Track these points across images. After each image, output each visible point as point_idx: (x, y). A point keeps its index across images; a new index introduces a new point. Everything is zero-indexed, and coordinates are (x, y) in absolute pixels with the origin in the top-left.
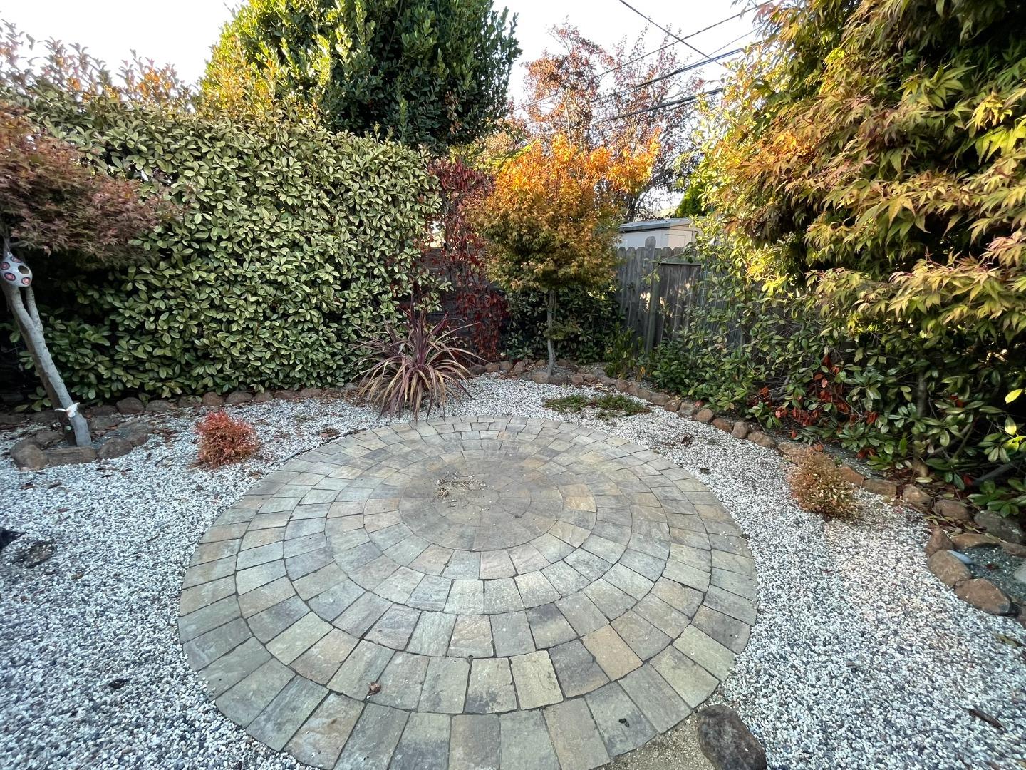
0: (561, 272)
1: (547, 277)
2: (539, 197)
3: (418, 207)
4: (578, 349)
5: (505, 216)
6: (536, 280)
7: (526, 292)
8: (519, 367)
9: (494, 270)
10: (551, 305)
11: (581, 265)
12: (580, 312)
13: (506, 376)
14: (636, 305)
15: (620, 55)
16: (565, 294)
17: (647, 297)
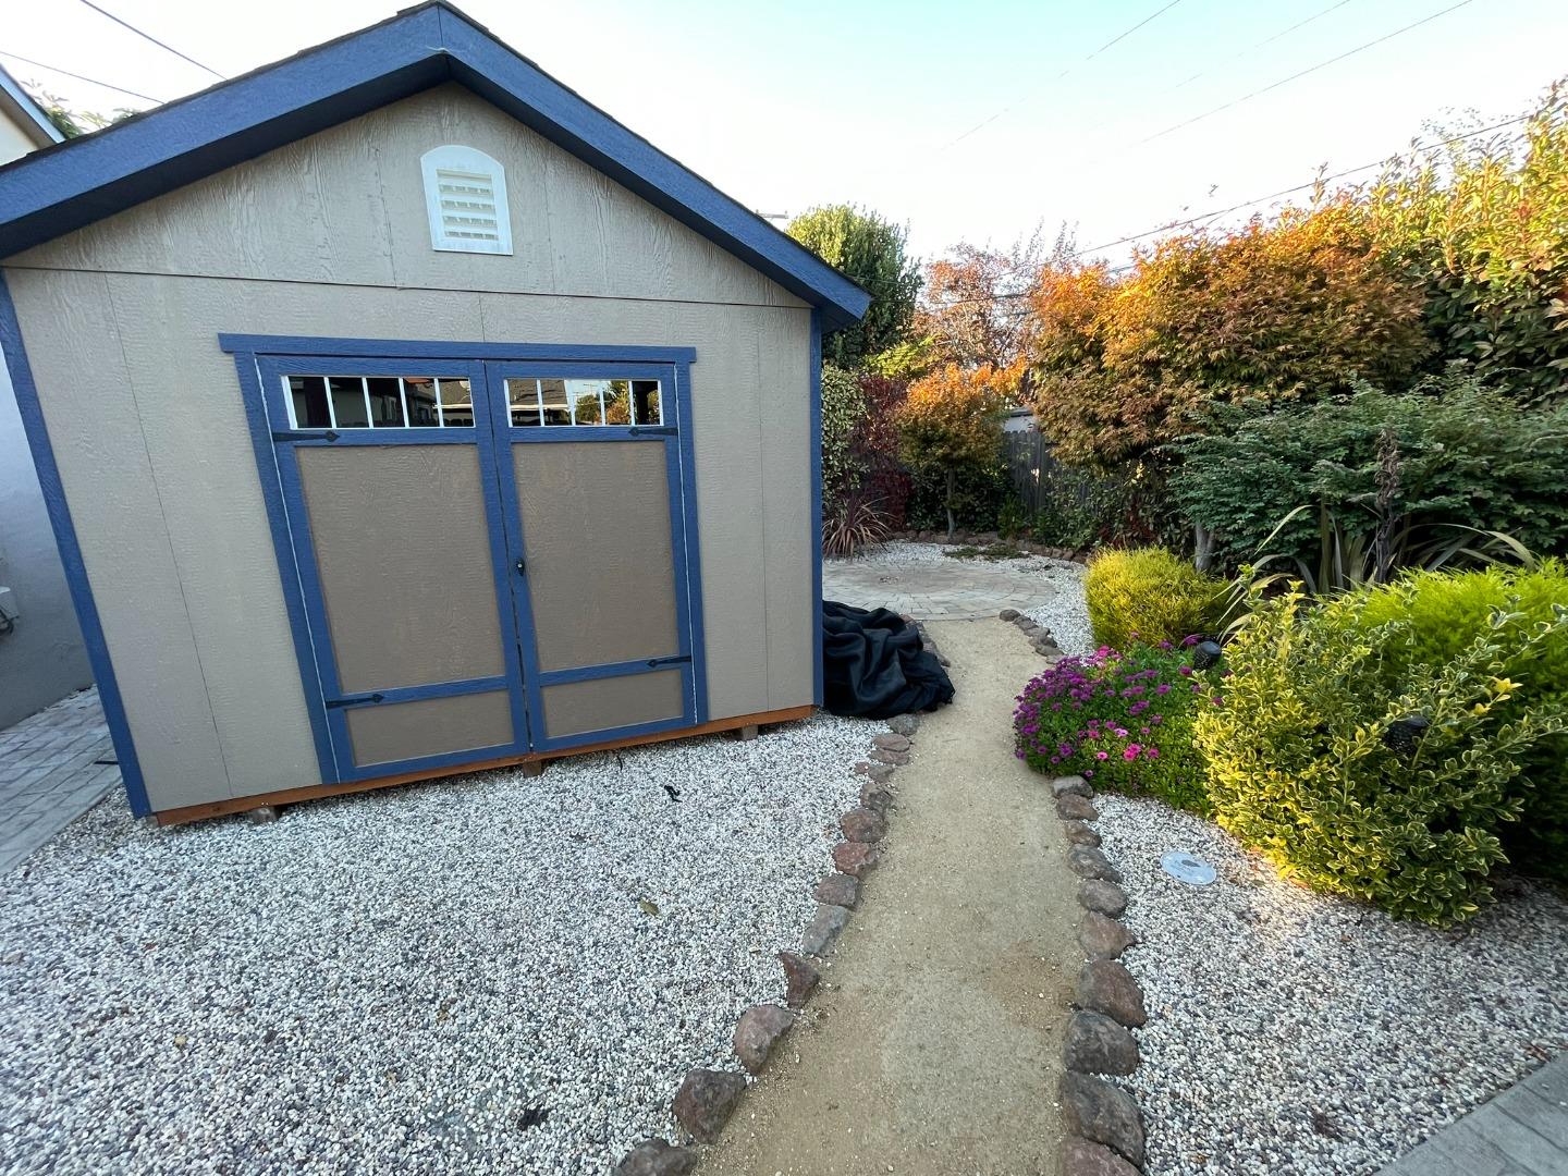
0: (955, 454)
1: (945, 458)
2: (938, 405)
3: (848, 412)
4: (975, 520)
5: (917, 418)
6: (938, 460)
7: (929, 470)
8: (922, 534)
9: (906, 455)
10: (949, 481)
11: (969, 449)
12: (976, 487)
13: (913, 541)
14: (1028, 480)
15: (1015, 255)
16: (962, 474)
17: (1036, 472)
